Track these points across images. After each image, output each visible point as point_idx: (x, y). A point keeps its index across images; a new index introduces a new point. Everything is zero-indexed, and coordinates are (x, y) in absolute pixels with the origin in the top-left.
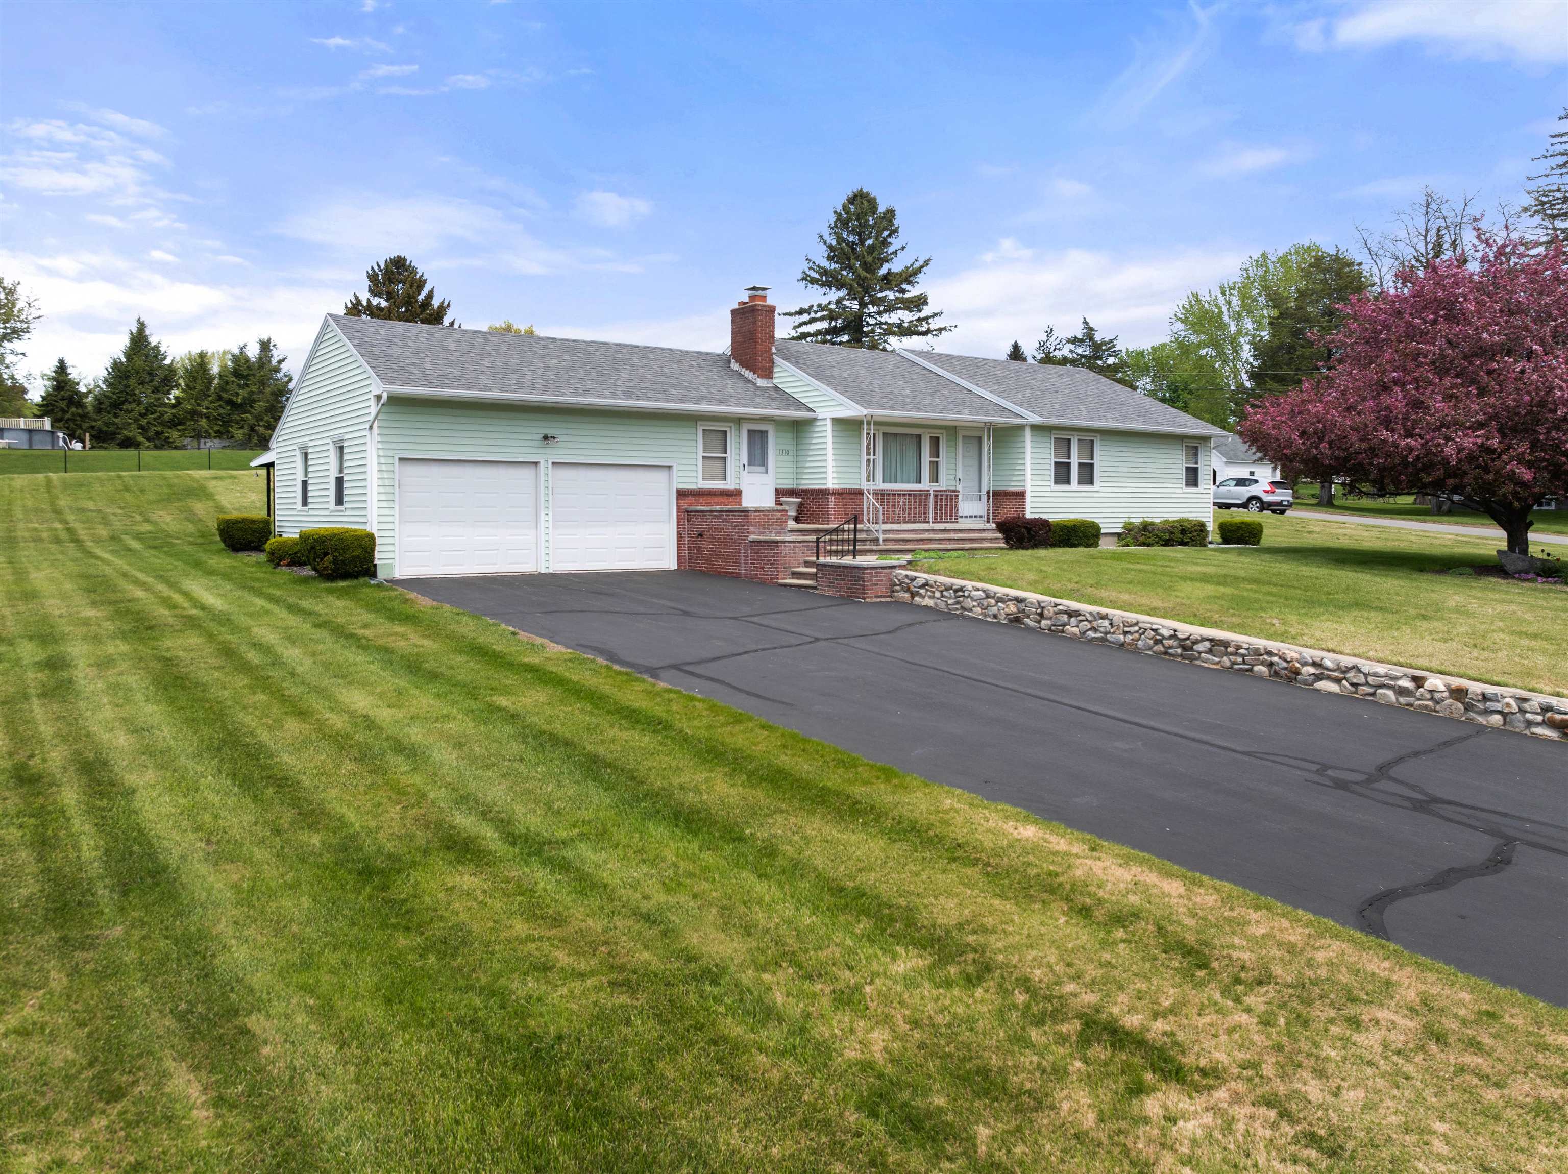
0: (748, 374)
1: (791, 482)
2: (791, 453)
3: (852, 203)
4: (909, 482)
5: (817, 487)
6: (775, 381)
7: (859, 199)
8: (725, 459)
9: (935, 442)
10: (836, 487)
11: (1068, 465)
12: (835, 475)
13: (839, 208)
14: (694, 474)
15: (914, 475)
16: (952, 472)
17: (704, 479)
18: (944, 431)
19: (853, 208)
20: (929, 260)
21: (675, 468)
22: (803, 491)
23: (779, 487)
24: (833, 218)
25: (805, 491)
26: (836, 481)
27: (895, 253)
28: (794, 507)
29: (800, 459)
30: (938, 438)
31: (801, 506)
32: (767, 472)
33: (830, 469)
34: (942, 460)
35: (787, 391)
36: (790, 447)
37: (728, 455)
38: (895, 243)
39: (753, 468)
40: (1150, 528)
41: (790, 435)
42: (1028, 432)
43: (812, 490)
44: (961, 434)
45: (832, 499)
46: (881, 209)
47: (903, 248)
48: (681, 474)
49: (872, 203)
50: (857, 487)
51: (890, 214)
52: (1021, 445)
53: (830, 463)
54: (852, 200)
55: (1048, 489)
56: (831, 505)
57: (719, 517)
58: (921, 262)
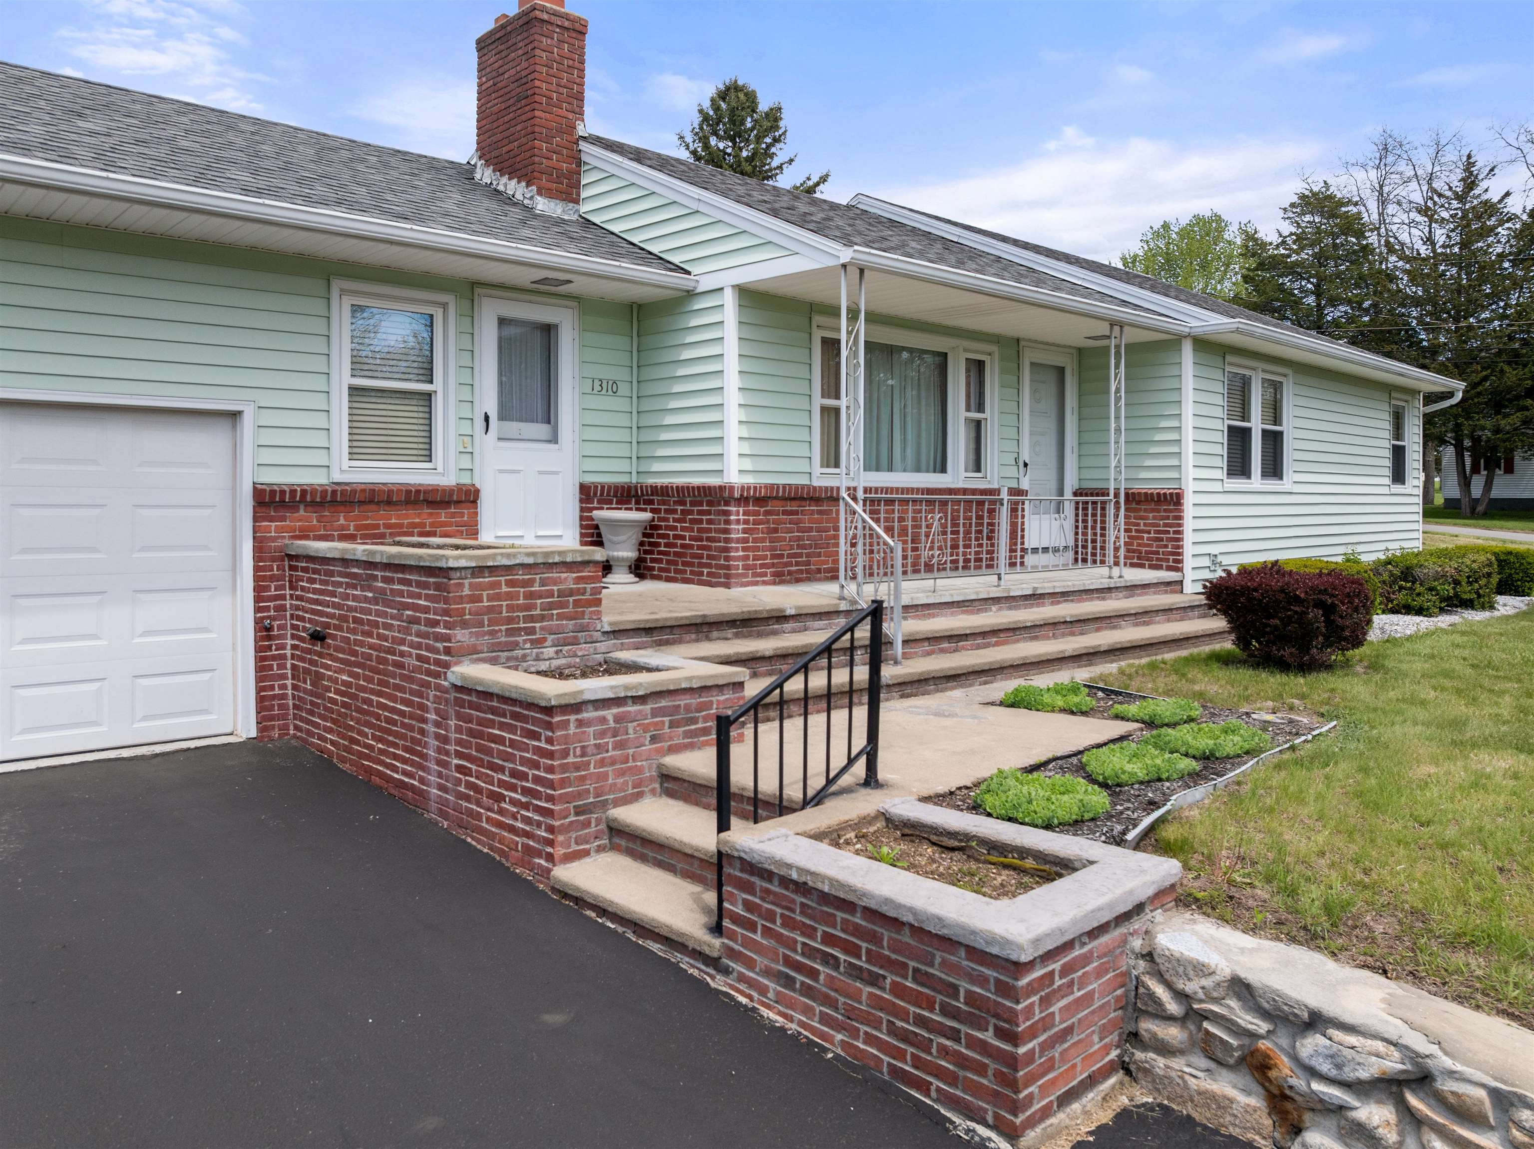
0: (513, 187)
1: (624, 466)
2: (624, 389)
3: (724, 99)
4: (918, 470)
5: (697, 481)
6: (584, 208)
7: (733, 94)
8: (428, 397)
9: (977, 368)
10: (749, 480)
11: (1247, 432)
12: (746, 448)
13: (707, 105)
14: (319, 439)
15: (928, 453)
16: (1012, 446)
17: (352, 456)
18: (994, 348)
19: (723, 105)
20: (827, 175)
21: (248, 421)
22: (655, 490)
23: (589, 479)
24: (697, 119)
25: (663, 491)
26: (748, 464)
27: (780, 167)
28: (634, 537)
29: (646, 405)
30: (980, 364)
31: (650, 531)
32: (554, 439)
33: (733, 431)
34: (991, 415)
35: (615, 228)
36: (621, 374)
37: (437, 385)
38: (781, 154)
39: (514, 427)
40: (1417, 572)
41: (622, 341)
42: (1187, 352)
43: (682, 490)
44: (1028, 357)
45: (737, 513)
46: (763, 106)
47: (791, 161)
48: (268, 437)
49: (751, 98)
50: (803, 481)
51: (774, 116)
52: (1172, 384)
53: (733, 414)
54: (723, 95)
55: (1217, 487)
56: (737, 531)
57: (366, 582)
58: (815, 179)
